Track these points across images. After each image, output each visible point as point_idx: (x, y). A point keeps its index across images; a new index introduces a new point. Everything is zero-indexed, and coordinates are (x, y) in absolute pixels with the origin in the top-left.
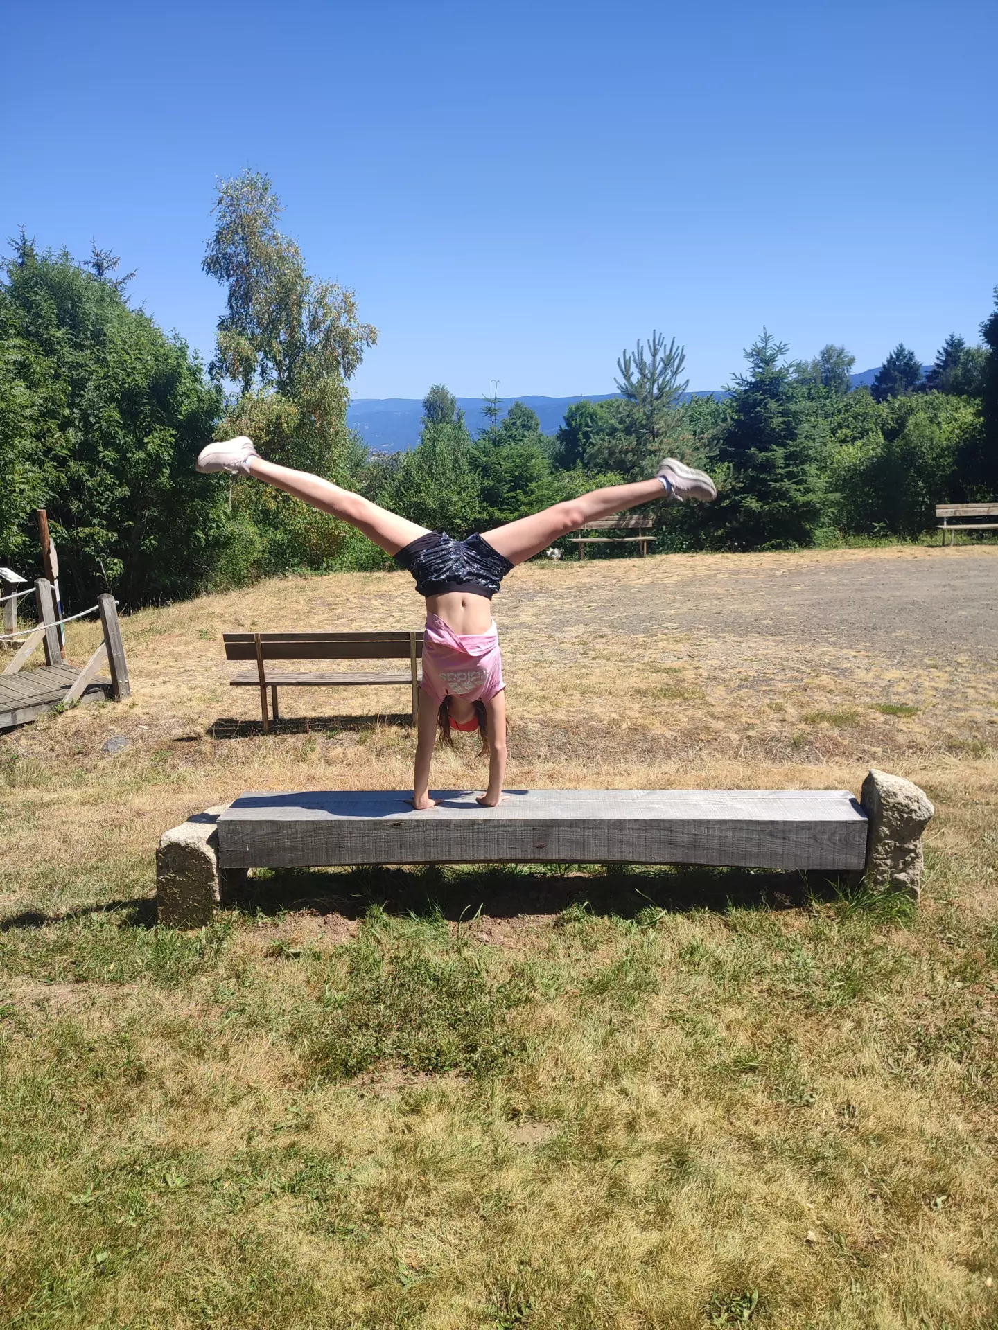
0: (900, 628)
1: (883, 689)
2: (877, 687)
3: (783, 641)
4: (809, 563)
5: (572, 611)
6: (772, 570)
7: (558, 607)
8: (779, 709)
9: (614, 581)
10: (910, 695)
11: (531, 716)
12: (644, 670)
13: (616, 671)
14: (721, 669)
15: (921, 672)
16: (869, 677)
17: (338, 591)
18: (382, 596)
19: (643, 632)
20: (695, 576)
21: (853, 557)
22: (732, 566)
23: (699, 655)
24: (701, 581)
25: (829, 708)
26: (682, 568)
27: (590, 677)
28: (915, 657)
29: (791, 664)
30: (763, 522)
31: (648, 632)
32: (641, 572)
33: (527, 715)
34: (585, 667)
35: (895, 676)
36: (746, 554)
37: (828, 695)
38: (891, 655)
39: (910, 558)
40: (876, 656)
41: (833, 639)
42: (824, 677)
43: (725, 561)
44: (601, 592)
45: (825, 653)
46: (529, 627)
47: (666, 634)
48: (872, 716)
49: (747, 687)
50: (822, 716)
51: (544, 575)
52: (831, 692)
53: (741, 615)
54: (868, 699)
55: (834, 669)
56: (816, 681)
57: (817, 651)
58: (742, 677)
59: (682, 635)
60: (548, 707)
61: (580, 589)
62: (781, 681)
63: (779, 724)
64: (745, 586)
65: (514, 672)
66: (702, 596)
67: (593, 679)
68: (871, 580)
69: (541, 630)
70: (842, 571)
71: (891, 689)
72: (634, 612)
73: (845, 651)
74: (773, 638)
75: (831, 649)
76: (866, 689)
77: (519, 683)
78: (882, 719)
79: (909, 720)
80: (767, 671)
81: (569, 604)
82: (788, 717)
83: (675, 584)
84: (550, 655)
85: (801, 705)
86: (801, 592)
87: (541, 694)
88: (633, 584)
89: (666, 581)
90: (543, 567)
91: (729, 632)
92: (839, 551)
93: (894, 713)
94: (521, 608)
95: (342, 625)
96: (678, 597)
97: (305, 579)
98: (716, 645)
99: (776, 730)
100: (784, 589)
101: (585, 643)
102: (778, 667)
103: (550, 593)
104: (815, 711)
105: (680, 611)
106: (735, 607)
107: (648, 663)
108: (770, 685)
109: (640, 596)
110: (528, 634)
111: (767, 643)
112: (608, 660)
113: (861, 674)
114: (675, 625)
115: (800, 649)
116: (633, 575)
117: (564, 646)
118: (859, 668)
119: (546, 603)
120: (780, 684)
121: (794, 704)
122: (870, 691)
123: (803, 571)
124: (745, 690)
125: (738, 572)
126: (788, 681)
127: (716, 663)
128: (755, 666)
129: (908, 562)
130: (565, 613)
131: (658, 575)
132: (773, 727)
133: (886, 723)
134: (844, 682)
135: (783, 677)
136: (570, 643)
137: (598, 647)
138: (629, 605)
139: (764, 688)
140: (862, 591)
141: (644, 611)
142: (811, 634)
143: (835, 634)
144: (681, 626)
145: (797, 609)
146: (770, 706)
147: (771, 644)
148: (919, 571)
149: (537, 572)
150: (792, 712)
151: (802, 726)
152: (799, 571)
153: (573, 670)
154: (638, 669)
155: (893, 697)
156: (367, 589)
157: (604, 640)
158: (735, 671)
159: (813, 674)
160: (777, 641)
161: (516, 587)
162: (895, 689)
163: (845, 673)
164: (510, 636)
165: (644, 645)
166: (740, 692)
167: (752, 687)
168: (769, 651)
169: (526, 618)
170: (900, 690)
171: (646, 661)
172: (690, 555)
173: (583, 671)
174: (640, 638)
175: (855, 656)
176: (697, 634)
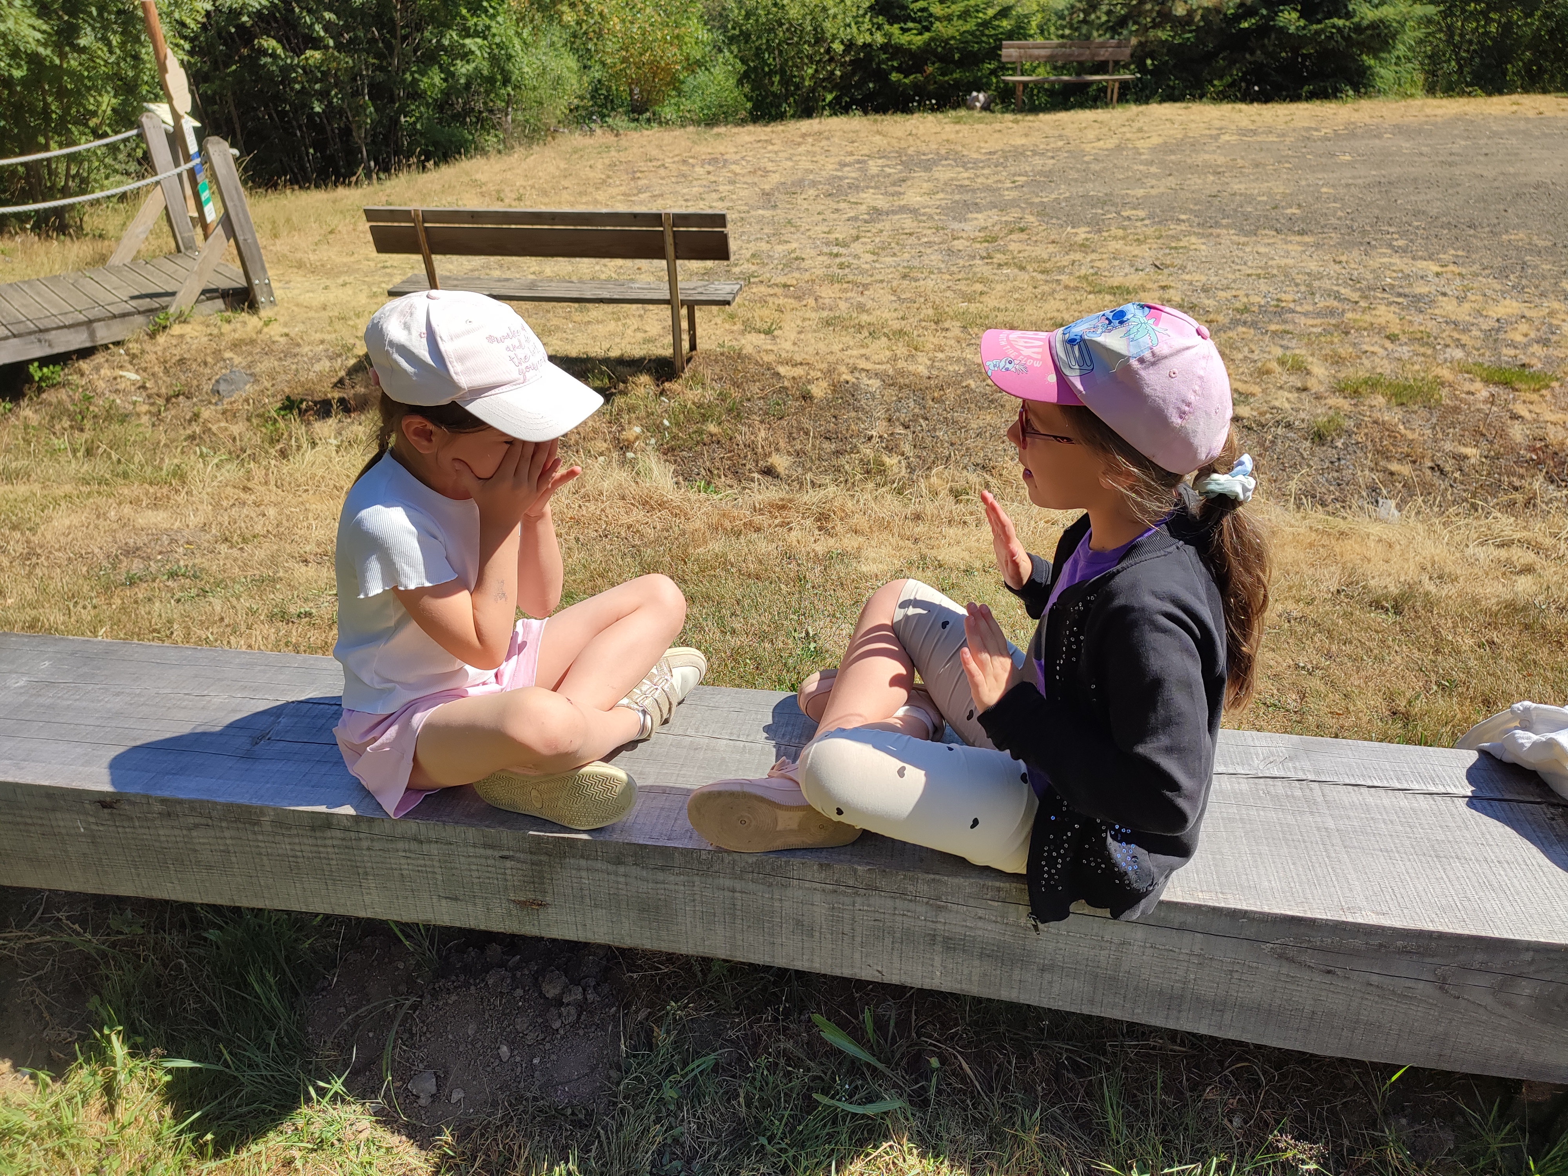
0: (1516, 227)
1: (1488, 333)
2: (1475, 332)
3: (1317, 246)
4: (1368, 120)
5: (988, 189)
6: (1309, 129)
7: (967, 182)
8: (1299, 368)
9: (1061, 143)
10: (1536, 348)
11: (868, 366)
12: (1076, 289)
13: (1030, 288)
14: (1205, 290)
15: (1556, 305)
16: (1462, 313)
17: (655, 153)
18: (714, 161)
19: (1088, 224)
20: (1186, 136)
21: (1439, 112)
22: (1245, 123)
23: (1173, 266)
24: (1195, 145)
25: (1386, 368)
26: (1168, 125)
27: (984, 298)
28: (1544, 278)
29: (1326, 284)
30: (1303, 55)
31: (1097, 225)
32: (1105, 130)
33: (862, 364)
34: (982, 281)
35: (1509, 310)
36: (1270, 106)
37: (1388, 344)
38: (1503, 273)
39: (1531, 114)
40: (1476, 275)
41: (1401, 243)
42: (1382, 309)
43: (1236, 116)
44: (1038, 161)
45: (1388, 267)
46: (914, 212)
47: (1124, 228)
48: (1467, 386)
49: (1245, 323)
50: (1374, 384)
51: (957, 132)
52: (1393, 338)
53: (1249, 199)
54: (1459, 354)
55: (1400, 295)
56: (1368, 318)
57: (1373, 263)
58: (1238, 305)
59: (1150, 231)
60: (901, 350)
61: (1005, 155)
62: (1306, 314)
63: (1293, 396)
64: (1263, 154)
65: (866, 286)
66: (1194, 169)
67: (991, 302)
68: (1466, 147)
69: (931, 217)
70: (1419, 131)
71: (1501, 336)
72: (1081, 191)
73: (1421, 264)
74: (1298, 238)
75: (1396, 260)
76: (1456, 335)
77: (870, 304)
78: (1484, 393)
79: (1535, 397)
80: (1283, 296)
81: (986, 177)
82: (1312, 383)
83: (1154, 149)
84: (934, 258)
85: (1337, 360)
86: (1351, 165)
87: (896, 325)
88: (1088, 148)
89: (1140, 144)
90: (958, 121)
91: (1227, 227)
92: (1418, 102)
93: (1506, 384)
94: (909, 183)
95: (641, 203)
96: (1153, 169)
97: (617, 135)
98: (1201, 247)
99: (1287, 406)
100: (1324, 160)
101: (994, 239)
102: (1303, 288)
103: (961, 161)
104: (1363, 374)
105: (1153, 192)
106: (1242, 186)
107: (1085, 277)
108: (1285, 322)
109: (1096, 167)
110: (908, 223)
111: (1290, 247)
112: (1022, 268)
113: (1448, 307)
114: (1141, 214)
115: (1344, 258)
116: (1091, 135)
117: (958, 244)
118: (1444, 294)
119: (950, 175)
120: (1303, 320)
121: (1325, 358)
122: (1465, 339)
123: (1359, 131)
124: (1241, 329)
125: (1254, 132)
126: (1319, 314)
127: (1199, 278)
128: (1264, 288)
129: (1527, 120)
130: (974, 191)
131: (1128, 135)
132: (1283, 400)
133: (1492, 400)
134: (1418, 318)
135: (1311, 308)
136: (968, 239)
137: (1013, 247)
138: (1076, 180)
139: (1273, 327)
140: (1450, 165)
141: (1095, 190)
142: (1364, 232)
143: (1403, 234)
144: (1151, 216)
145: (1343, 191)
146: (1282, 362)
147: (1295, 249)
148: (1546, 135)
149: (948, 128)
150: (1320, 371)
151: (1337, 401)
152: (1352, 132)
153: (962, 286)
154: (1066, 287)
155: (1505, 351)
156: (697, 148)
157: (1023, 236)
158: (1229, 294)
159: (1363, 304)
160: (1306, 244)
161: (911, 151)
162: (1511, 335)
163: (1418, 302)
164: (879, 226)
165: (1084, 247)
166: (1231, 334)
167: (1254, 325)
168: (1290, 262)
169: (913, 197)
170: (1519, 338)
171: (1083, 272)
172: (1183, 105)
173: (979, 287)
174: (1082, 233)
175: (1438, 274)
176: (1175, 228)
